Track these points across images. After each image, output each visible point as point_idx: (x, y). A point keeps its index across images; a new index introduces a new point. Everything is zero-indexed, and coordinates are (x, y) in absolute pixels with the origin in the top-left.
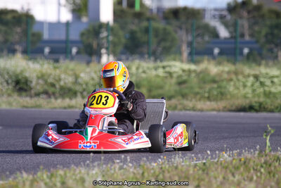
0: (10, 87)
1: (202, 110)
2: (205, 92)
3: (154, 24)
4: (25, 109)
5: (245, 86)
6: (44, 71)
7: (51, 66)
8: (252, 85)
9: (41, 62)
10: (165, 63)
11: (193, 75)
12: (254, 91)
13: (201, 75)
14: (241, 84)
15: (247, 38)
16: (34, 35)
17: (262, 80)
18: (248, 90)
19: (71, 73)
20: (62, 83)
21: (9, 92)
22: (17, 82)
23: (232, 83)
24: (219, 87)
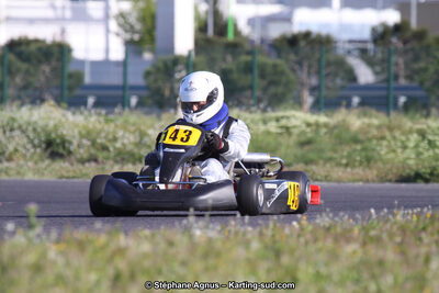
0: (38, 150)
1: (339, 181)
2: (342, 157)
3: (260, 59)
4: (64, 180)
5: (405, 147)
6: (91, 126)
7: (102, 119)
8: (417, 146)
9: (86, 113)
10: (280, 114)
11: (323, 130)
12: (419, 154)
13: (336, 131)
14: (399, 144)
15: (403, 82)
16: (71, 76)
17: (431, 137)
18: (410, 153)
19: (132, 129)
20: (118, 145)
21: (36, 158)
22: (49, 143)
23: (385, 143)
24: (364, 149)
